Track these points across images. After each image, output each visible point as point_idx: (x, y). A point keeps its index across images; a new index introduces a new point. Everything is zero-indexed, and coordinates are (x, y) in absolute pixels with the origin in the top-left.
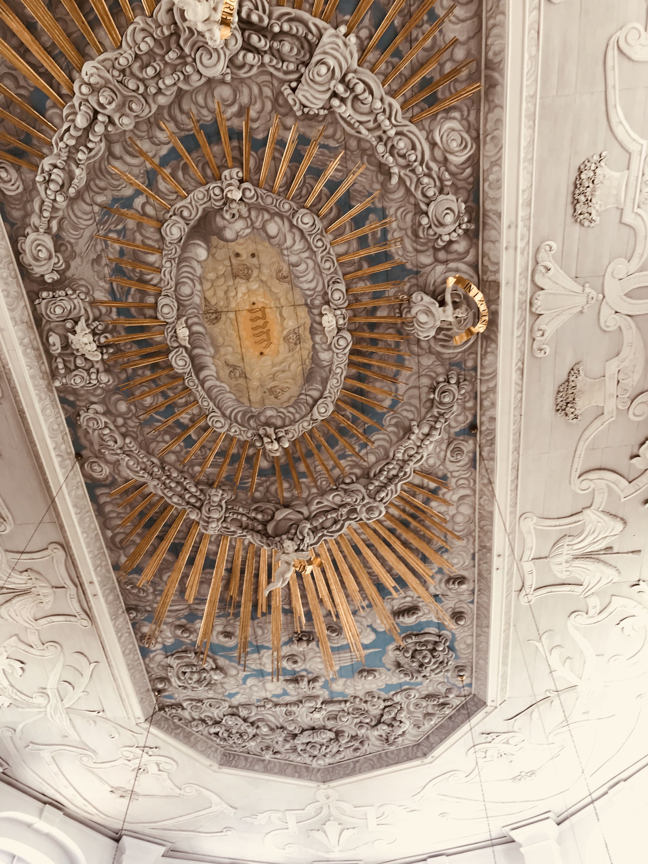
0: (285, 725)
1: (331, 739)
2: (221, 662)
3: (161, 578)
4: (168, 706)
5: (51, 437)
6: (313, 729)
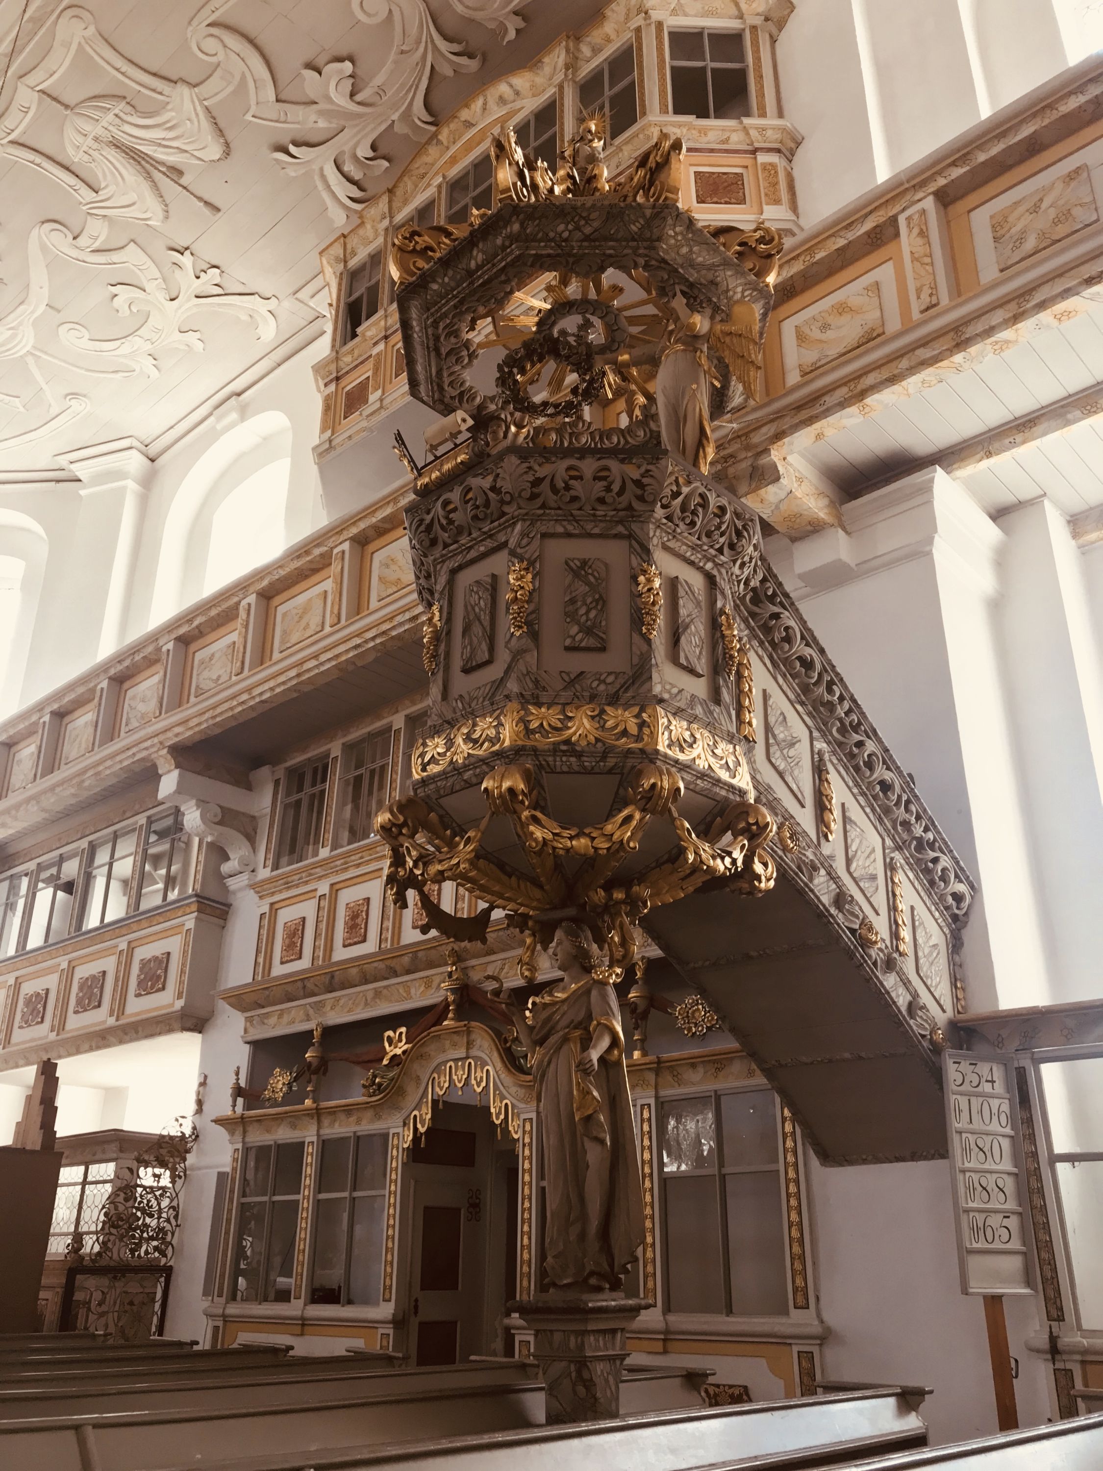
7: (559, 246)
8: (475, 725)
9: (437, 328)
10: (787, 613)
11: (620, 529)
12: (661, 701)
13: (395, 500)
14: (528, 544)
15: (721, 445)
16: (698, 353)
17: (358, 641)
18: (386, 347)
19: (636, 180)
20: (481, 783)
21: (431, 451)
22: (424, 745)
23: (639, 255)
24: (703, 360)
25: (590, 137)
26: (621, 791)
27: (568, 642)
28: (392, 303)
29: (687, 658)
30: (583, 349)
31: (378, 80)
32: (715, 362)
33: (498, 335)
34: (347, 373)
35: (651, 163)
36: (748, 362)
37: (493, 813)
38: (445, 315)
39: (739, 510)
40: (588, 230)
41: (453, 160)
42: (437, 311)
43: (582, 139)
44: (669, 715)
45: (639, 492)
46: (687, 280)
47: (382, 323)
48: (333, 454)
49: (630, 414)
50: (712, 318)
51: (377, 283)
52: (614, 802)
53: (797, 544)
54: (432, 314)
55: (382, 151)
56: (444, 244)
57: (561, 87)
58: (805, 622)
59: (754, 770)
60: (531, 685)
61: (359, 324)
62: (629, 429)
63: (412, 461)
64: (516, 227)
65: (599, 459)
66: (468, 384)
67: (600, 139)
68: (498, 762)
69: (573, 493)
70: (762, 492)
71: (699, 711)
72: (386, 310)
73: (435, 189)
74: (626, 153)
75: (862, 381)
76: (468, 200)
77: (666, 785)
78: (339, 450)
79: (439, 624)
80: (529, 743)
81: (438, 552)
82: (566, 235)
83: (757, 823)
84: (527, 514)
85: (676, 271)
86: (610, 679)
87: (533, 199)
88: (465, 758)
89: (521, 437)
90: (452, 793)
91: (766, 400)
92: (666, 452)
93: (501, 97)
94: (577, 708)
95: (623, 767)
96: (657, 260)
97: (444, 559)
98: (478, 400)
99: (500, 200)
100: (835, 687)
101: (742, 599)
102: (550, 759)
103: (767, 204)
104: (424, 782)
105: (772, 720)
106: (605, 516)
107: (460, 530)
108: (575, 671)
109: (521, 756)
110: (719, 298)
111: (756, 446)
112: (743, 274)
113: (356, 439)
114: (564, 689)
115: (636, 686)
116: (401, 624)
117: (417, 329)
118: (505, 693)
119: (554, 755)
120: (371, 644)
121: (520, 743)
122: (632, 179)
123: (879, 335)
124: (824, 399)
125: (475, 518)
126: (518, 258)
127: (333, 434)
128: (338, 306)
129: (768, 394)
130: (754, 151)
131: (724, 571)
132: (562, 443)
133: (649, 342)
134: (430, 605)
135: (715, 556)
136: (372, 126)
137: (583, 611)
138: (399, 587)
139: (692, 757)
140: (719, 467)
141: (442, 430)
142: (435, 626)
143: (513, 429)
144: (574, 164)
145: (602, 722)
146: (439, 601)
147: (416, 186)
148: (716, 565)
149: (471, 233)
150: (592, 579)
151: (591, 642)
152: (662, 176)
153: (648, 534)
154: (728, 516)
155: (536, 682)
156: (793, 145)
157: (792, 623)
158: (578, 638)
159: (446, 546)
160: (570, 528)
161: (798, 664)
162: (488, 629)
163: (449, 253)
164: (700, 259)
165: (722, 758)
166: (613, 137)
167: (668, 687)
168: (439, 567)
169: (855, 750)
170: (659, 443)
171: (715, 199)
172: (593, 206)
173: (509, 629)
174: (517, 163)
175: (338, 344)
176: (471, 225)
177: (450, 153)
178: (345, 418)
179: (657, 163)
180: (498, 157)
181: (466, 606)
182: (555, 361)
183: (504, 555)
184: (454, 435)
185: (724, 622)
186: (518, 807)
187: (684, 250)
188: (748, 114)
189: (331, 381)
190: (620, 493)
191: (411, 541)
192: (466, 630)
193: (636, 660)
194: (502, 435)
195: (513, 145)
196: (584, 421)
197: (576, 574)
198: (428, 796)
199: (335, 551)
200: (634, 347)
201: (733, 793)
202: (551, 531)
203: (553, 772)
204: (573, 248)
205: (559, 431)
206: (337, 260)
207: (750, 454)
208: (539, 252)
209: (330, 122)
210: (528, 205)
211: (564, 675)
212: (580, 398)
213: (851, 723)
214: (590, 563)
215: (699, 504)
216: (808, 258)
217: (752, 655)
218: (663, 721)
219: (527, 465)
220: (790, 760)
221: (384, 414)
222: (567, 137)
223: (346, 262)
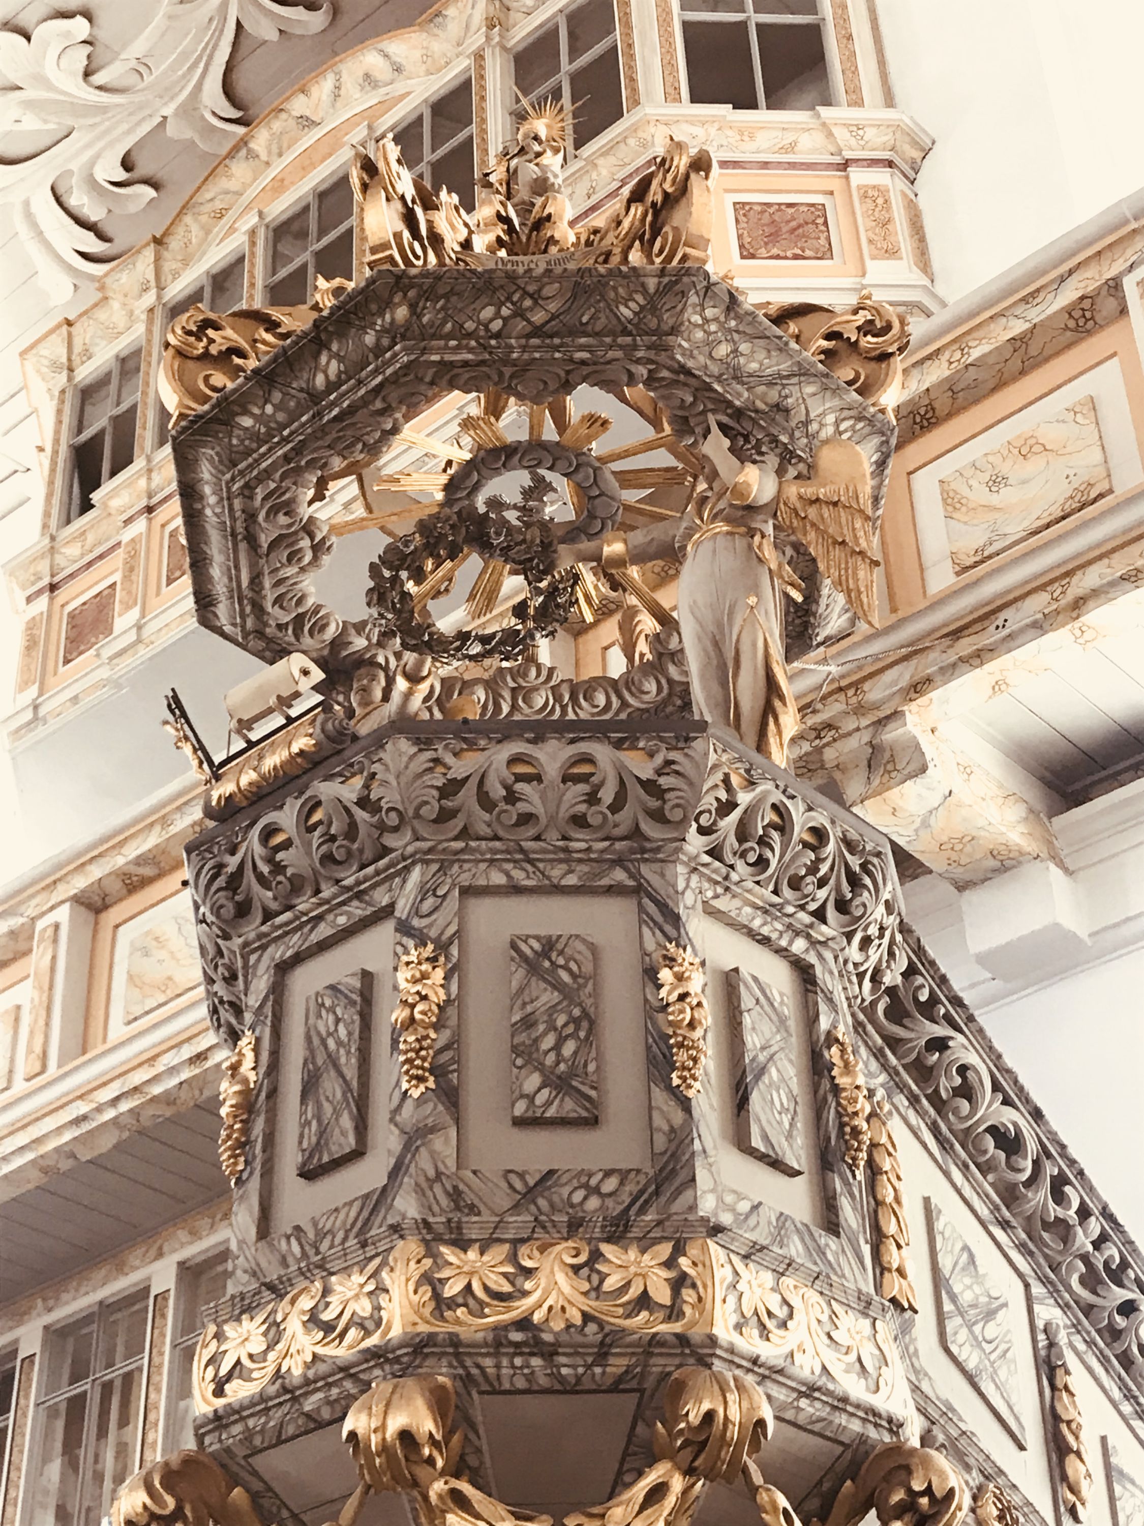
7: (485, 347)
8: (326, 1292)
9: (251, 498)
10: (960, 1038)
11: (619, 875)
12: (716, 1230)
13: (165, 822)
14: (436, 909)
15: (808, 705)
16: (757, 538)
17: (82, 1108)
18: (149, 529)
19: (626, 224)
20: (343, 1418)
21: (239, 732)
22: (219, 1336)
23: (638, 361)
24: (769, 553)
25: (537, 148)
26: (640, 1429)
27: (520, 1108)
28: (162, 444)
29: (766, 1138)
30: (534, 534)
31: (138, 48)
32: (789, 551)
33: (369, 508)
34: (72, 576)
35: (655, 194)
36: (854, 552)
37: (368, 1488)
38: (267, 474)
39: (853, 835)
40: (538, 317)
41: (279, 186)
42: (251, 467)
43: (522, 151)
44: (735, 1259)
45: (654, 803)
46: (729, 404)
47: (142, 483)
48: (41, 731)
49: (629, 650)
50: (780, 472)
51: (133, 409)
52: (625, 1454)
53: (970, 896)
54: (241, 473)
55: (142, 170)
56: (264, 342)
57: (479, 57)
58: (999, 1056)
59: (916, 1372)
60: (444, 1201)
61: (96, 485)
62: (628, 682)
63: (200, 747)
64: (402, 313)
65: (572, 741)
66: (310, 602)
67: (556, 151)
68: (377, 1372)
69: (521, 807)
70: (894, 794)
71: (795, 1248)
72: (149, 460)
73: (245, 238)
74: (604, 172)
75: (1075, 580)
76: (306, 257)
77: (734, 1414)
78: (53, 724)
79: (252, 1076)
80: (442, 1329)
81: (252, 928)
82: (496, 325)
83: (928, 1491)
84: (430, 850)
85: (709, 388)
86: (610, 1185)
87: (432, 259)
88: (307, 1366)
89: (416, 702)
90: (280, 1442)
91: (894, 618)
92: (702, 726)
93: (367, 76)
94: (542, 1249)
95: (643, 1375)
96: (669, 369)
97: (264, 943)
98: (331, 631)
99: (371, 265)
100: (1068, 1189)
101: (870, 1010)
102: (488, 1362)
103: (873, 258)
104: (219, 1421)
105: (945, 1262)
106: (589, 850)
107: (296, 886)
108: (536, 1168)
109: (427, 1355)
110: (792, 436)
111: (876, 707)
112: (836, 391)
113: (85, 702)
114: (516, 1208)
115: (663, 1199)
116: (172, 1070)
117: (212, 500)
118: (390, 1221)
119: (496, 1354)
120: (110, 1114)
121: (423, 1328)
122: (619, 223)
123: (1101, 496)
124: (1002, 616)
125: (328, 859)
126: (407, 367)
127: (41, 694)
128: (55, 452)
129: (894, 610)
130: (845, 165)
131: (828, 955)
132: (498, 708)
133: (663, 518)
134: (234, 1036)
135: (811, 926)
136: (125, 127)
137: (549, 1041)
138: (170, 994)
139: (786, 1350)
140: (806, 747)
141: (261, 692)
142: (246, 1081)
143: (401, 684)
144: (509, 196)
145: (595, 1278)
146: (252, 1028)
147: (208, 232)
148: (813, 943)
149: (316, 324)
150: (565, 976)
151: (569, 1107)
152: (677, 218)
153: (674, 886)
154: (831, 847)
155: (455, 1195)
156: (917, 155)
157: (972, 1058)
158: (540, 1099)
159: (268, 916)
160: (518, 875)
161: (989, 1142)
162: (355, 1084)
163: (275, 359)
164: (754, 366)
165: (848, 1351)
166: (578, 145)
167: (729, 1199)
168: (253, 958)
169: (1120, 1321)
170: (687, 705)
171: (775, 251)
172: (548, 271)
173: (398, 1084)
174: (402, 198)
175: (53, 522)
176: (316, 307)
177: (273, 173)
178: (67, 661)
179: (666, 195)
180: (365, 187)
181: (308, 1039)
182: (481, 554)
183: (386, 931)
184: (285, 702)
185: (836, 1060)
186: (422, 1472)
187: (723, 350)
188: (827, 102)
189: (40, 592)
190: (615, 807)
191: (197, 907)
192: (309, 1088)
193: (660, 1142)
194: (378, 694)
195: (394, 166)
196: (539, 667)
197: (532, 966)
198: (228, 1450)
199: (40, 925)
200: (633, 528)
201: (876, 1425)
202: (482, 882)
203: (494, 1392)
204: (511, 348)
205: (491, 685)
206: (55, 366)
207: (865, 722)
208: (447, 357)
209: (45, 121)
210: (425, 274)
211: (513, 1178)
212: (531, 624)
213: (1106, 1264)
214: (560, 946)
215: (772, 825)
216: (958, 355)
217: (896, 1126)
218: (723, 1274)
219: (429, 755)
220: (988, 1348)
221: (143, 652)
222: (495, 147)
223: (71, 370)
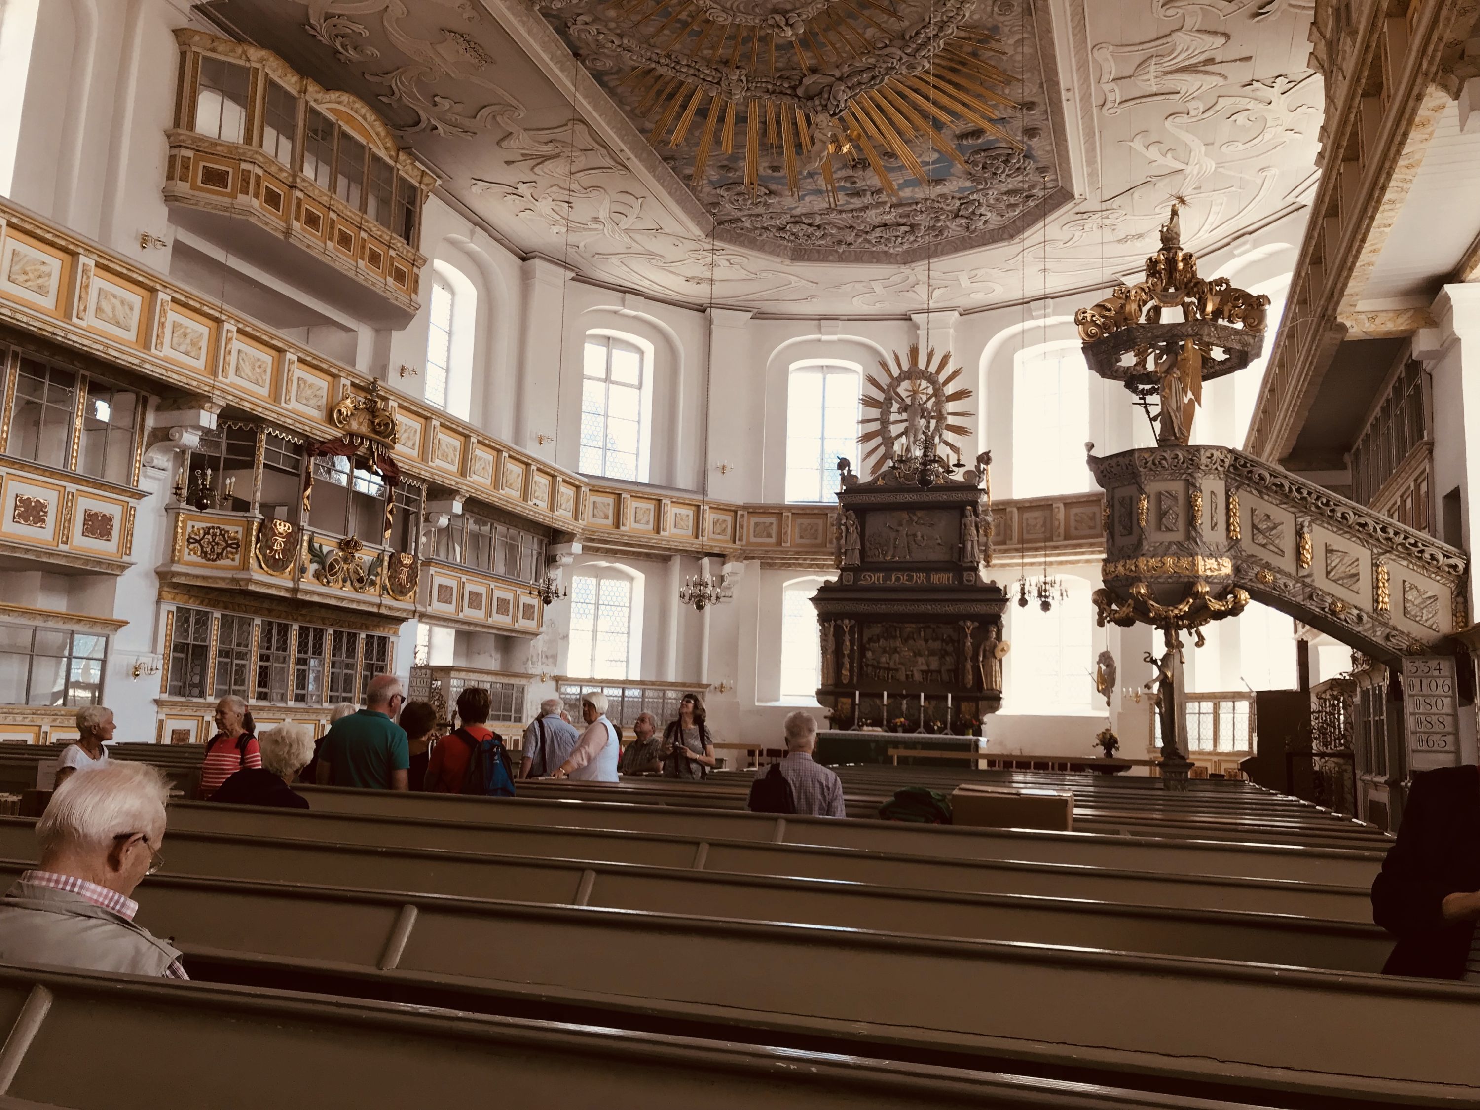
0: (855, 225)
1: (906, 232)
2: (773, 187)
3: (692, 134)
4: (726, 221)
5: (544, 51)
6: (885, 225)
105: (1256, 522)
220: (1271, 537)
